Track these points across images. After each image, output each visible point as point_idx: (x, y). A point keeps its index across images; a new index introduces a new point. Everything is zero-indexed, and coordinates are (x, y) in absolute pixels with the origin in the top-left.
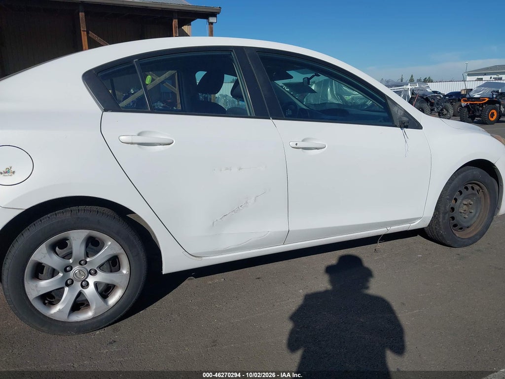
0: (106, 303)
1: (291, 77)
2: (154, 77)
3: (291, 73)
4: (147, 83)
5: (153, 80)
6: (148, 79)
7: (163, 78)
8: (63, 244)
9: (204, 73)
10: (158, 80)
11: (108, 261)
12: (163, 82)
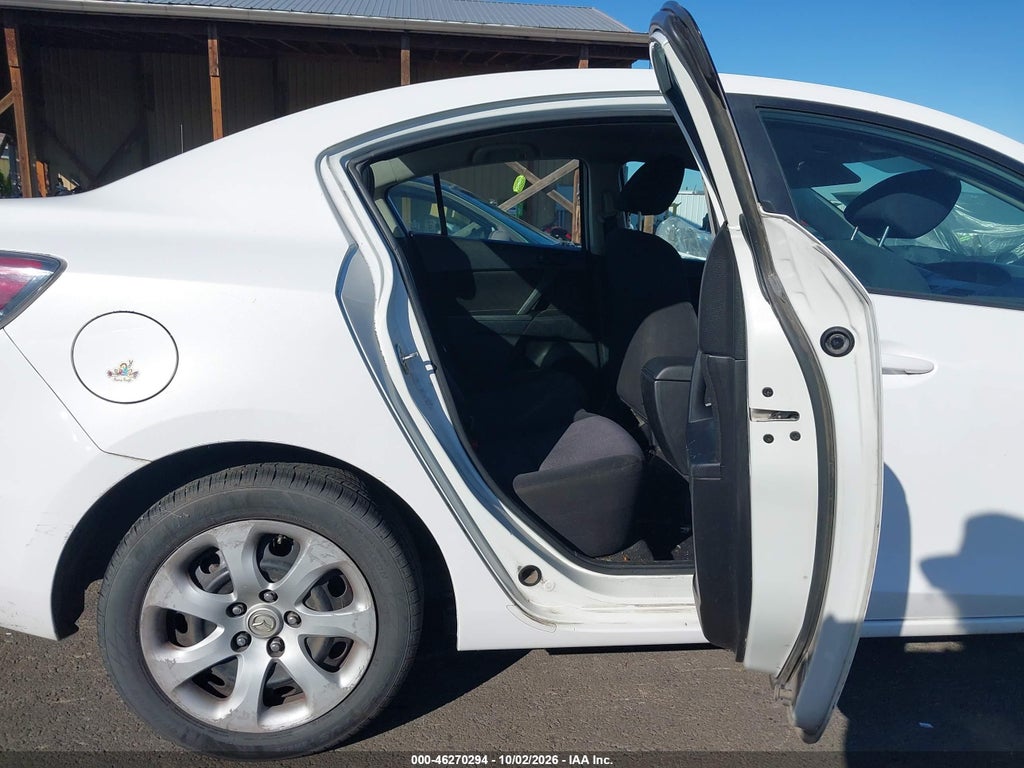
0: (336, 682)
1: (856, 179)
2: (530, 179)
3: (855, 167)
4: (515, 190)
5: (528, 184)
6: (518, 184)
7: (547, 180)
8: (208, 557)
9: (641, 164)
10: (539, 184)
11: (318, 584)
12: (546, 190)
